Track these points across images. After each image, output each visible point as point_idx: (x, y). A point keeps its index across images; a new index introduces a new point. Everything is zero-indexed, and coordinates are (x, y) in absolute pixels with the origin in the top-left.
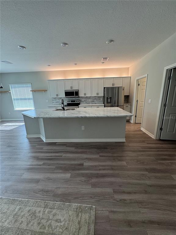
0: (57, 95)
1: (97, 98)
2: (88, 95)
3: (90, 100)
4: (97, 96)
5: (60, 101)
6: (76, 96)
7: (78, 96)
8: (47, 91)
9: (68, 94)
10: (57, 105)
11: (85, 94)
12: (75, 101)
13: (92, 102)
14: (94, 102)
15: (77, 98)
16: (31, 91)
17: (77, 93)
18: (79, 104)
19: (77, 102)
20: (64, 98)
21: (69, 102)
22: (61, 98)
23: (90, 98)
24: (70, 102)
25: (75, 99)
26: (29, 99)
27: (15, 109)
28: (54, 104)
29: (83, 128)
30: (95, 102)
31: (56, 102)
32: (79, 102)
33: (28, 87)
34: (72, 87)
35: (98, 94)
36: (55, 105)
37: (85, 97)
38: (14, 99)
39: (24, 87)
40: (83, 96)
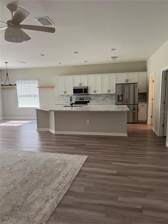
0: (65, 92)
1: (108, 95)
2: (99, 92)
3: (100, 98)
4: (108, 93)
5: (67, 99)
6: (85, 94)
7: (87, 94)
8: (54, 87)
9: (76, 91)
10: (64, 103)
11: (95, 92)
12: (83, 99)
13: (103, 100)
14: (105, 101)
15: (86, 96)
16: (38, 87)
17: (86, 90)
18: (88, 102)
19: (86, 100)
20: (72, 95)
21: (77, 100)
22: (68, 95)
23: (100, 95)
24: (79, 100)
25: (84, 97)
26: (35, 96)
27: (19, 107)
28: (60, 101)
29: (88, 122)
30: (107, 100)
31: (63, 100)
32: (88, 100)
33: (35, 83)
34: (80, 84)
35: (109, 91)
36: (61, 103)
37: (95, 95)
38: (19, 96)
39: (31, 83)
40: (93, 93)
